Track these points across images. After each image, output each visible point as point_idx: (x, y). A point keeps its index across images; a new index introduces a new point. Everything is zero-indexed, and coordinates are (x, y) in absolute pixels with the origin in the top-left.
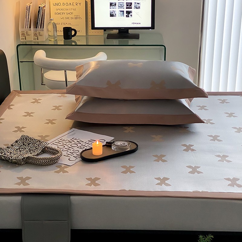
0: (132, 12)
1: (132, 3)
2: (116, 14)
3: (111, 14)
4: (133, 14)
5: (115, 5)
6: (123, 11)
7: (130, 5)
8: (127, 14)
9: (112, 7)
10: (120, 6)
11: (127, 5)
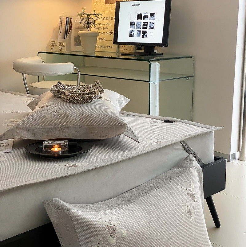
0: (147, 33)
1: (147, 22)
2: (134, 34)
3: (130, 34)
4: (147, 34)
5: (134, 24)
6: (140, 31)
7: (146, 26)
8: (143, 35)
9: (131, 27)
10: (138, 25)
11: (144, 25)
